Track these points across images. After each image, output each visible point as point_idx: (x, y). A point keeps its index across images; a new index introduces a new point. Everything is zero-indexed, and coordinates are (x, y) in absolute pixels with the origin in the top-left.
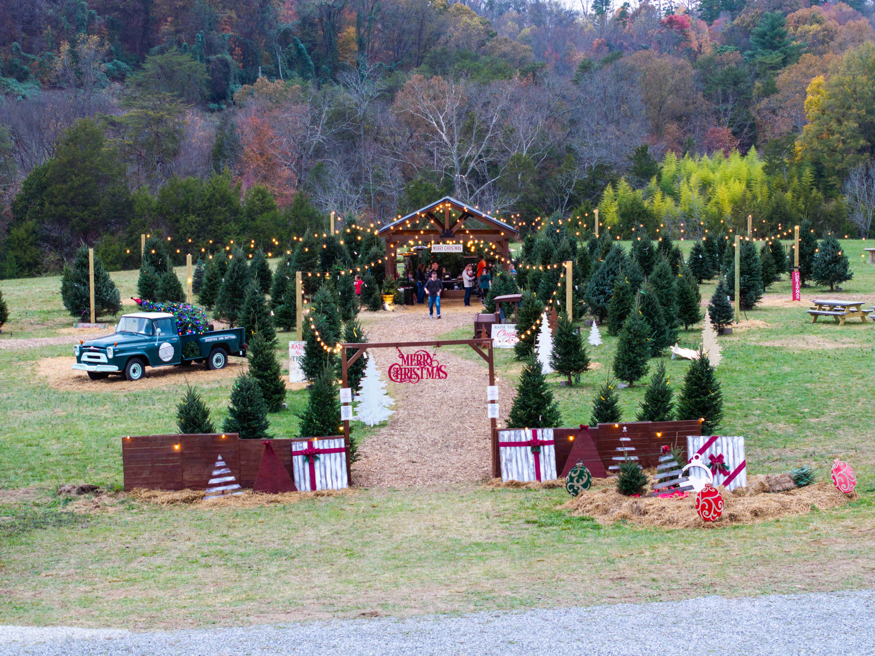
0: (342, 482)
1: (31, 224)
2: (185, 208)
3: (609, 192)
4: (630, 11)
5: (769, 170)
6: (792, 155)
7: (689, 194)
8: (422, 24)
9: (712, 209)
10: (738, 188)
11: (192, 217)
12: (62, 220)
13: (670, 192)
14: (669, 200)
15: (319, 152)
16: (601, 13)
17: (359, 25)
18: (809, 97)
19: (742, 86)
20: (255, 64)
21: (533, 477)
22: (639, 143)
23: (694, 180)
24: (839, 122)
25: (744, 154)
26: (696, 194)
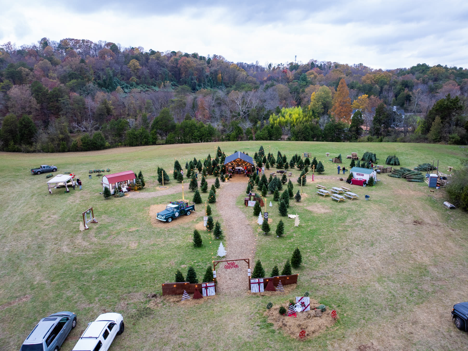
0: (214, 293)
1: (155, 130)
2: (186, 127)
3: (271, 116)
4: (275, 68)
5: (303, 112)
6: (308, 109)
7: (287, 117)
8: (234, 73)
9: (292, 120)
10: (297, 116)
11: (187, 129)
12: (161, 129)
13: (283, 116)
14: (283, 118)
15: (214, 106)
16: (270, 68)
17: (222, 74)
18: (312, 97)
19: (298, 90)
20: (201, 82)
21: (258, 291)
22: (278, 106)
23: (288, 114)
24: (318, 103)
25: (298, 107)
26: (288, 117)
